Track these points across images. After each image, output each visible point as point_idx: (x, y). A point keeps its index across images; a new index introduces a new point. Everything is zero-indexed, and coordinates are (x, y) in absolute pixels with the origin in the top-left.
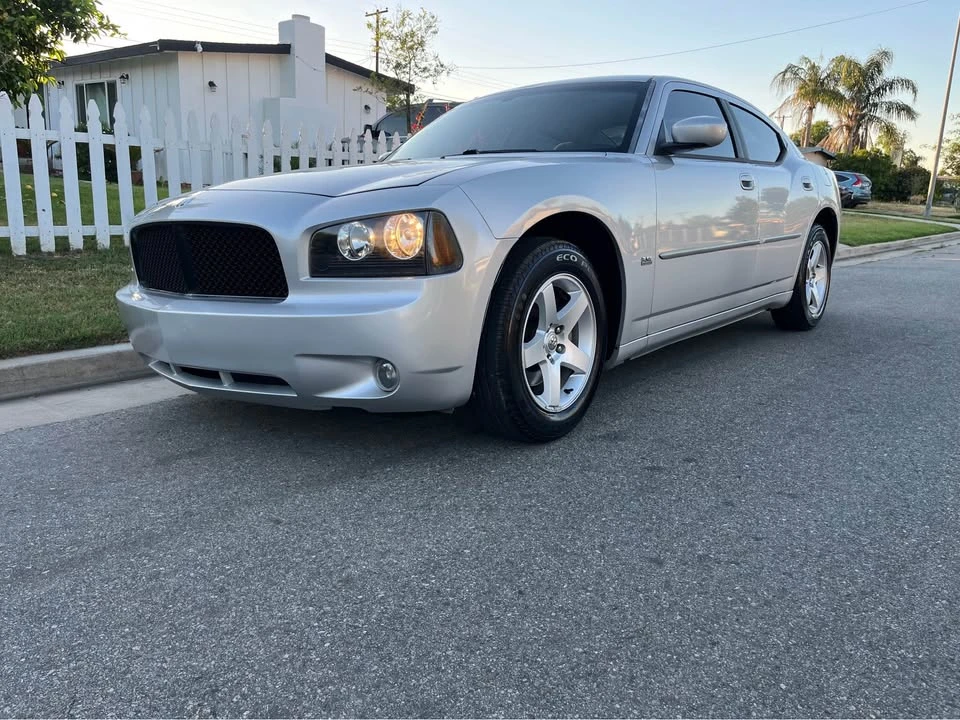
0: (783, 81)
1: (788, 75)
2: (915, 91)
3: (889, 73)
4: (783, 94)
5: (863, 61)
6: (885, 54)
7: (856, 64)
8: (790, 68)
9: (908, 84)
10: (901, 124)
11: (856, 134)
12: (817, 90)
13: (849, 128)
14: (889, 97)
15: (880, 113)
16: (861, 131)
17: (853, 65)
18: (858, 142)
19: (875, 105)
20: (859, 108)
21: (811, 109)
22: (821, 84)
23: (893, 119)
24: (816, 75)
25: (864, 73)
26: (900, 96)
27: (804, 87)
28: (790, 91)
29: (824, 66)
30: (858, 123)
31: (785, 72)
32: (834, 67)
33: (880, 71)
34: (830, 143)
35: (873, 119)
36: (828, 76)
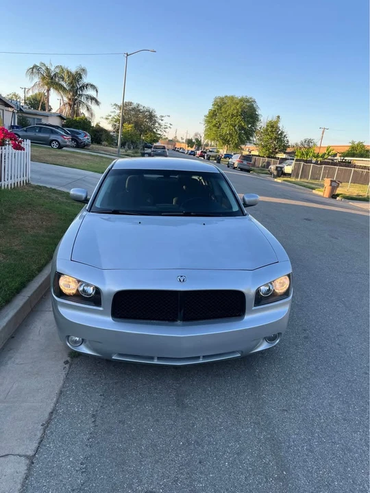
0: (32, 72)
1: (35, 70)
2: (97, 91)
3: (85, 80)
4: (32, 79)
5: (73, 70)
6: (83, 70)
7: (71, 73)
8: (35, 66)
9: (92, 86)
10: (93, 106)
11: (73, 109)
12: (52, 80)
13: (70, 105)
14: (86, 92)
15: (83, 99)
16: (76, 107)
17: (69, 73)
18: (76, 113)
19: (80, 95)
20: (73, 95)
21: (48, 91)
22: (52, 78)
23: (89, 104)
24: (49, 73)
25: (74, 78)
26: (91, 92)
27: (43, 78)
28: (37, 79)
29: (52, 69)
30: (74, 103)
31: (33, 68)
32: (58, 71)
33: (81, 78)
34: (62, 111)
35: (80, 102)
36: (55, 75)
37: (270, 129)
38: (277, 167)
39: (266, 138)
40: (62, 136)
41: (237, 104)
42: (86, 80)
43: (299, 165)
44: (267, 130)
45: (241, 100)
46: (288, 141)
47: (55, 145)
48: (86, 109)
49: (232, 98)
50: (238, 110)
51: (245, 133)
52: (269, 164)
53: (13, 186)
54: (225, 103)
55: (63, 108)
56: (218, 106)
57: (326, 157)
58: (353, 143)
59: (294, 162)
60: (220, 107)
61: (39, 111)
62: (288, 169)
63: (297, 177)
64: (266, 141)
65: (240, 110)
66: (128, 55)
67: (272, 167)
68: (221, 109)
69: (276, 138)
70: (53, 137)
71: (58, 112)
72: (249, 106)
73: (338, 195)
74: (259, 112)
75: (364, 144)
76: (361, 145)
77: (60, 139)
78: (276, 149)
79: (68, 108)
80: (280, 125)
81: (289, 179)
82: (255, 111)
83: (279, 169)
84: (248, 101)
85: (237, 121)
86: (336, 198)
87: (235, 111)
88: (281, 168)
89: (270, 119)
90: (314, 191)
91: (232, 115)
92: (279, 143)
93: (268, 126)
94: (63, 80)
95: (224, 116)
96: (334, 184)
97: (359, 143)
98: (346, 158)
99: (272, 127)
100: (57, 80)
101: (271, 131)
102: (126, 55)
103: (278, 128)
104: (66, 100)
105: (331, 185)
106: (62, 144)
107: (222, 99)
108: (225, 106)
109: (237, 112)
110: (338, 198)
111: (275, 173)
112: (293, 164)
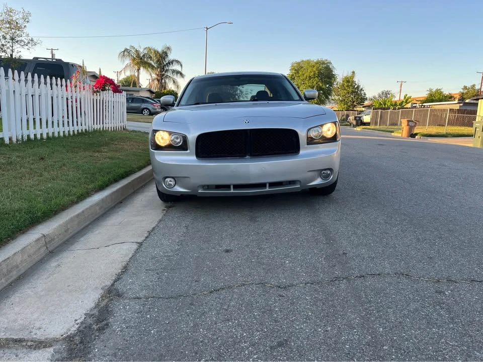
0: (124, 55)
1: (126, 53)
2: (181, 66)
4: (124, 61)
5: (160, 50)
6: (168, 48)
7: (158, 52)
8: (126, 50)
9: (178, 62)
10: (179, 79)
11: (161, 83)
12: (141, 61)
13: (158, 80)
14: (172, 67)
15: (169, 74)
16: (163, 81)
17: (156, 52)
18: (163, 86)
19: (167, 70)
20: (161, 71)
21: (138, 70)
22: (141, 59)
23: (175, 77)
24: (138, 54)
25: (161, 56)
26: (176, 67)
27: (134, 60)
28: (128, 61)
29: (141, 50)
30: (161, 78)
31: (124, 52)
32: (146, 52)
33: (167, 56)
34: (151, 86)
35: (167, 77)
36: (144, 56)
37: (346, 84)
38: (355, 117)
39: (343, 92)
40: (152, 104)
41: (314, 67)
42: (171, 57)
43: (377, 112)
44: (343, 85)
45: (317, 63)
46: (365, 94)
47: (146, 112)
48: (172, 82)
49: (308, 62)
50: (314, 72)
51: (324, 93)
52: (348, 116)
53: (112, 130)
54: (302, 67)
55: (152, 83)
56: (296, 70)
57: (404, 104)
58: (431, 90)
59: (372, 110)
60: (297, 71)
61: (131, 88)
62: (366, 119)
63: (376, 124)
64: (343, 96)
65: (317, 72)
66: (207, 29)
67: (351, 118)
68: (298, 73)
69: (353, 92)
70: (144, 106)
71: (148, 87)
72: (325, 68)
73: (416, 134)
74: (335, 72)
75: (442, 91)
76: (439, 92)
77: (150, 107)
78: (354, 102)
79: (156, 82)
80: (356, 79)
81: (368, 127)
82: (332, 71)
83: (358, 119)
84: (323, 63)
85: (315, 82)
86: (414, 137)
87: (312, 73)
88: (360, 117)
89: (345, 75)
90: (393, 134)
91: (310, 77)
92: (357, 96)
93: (344, 81)
94: (151, 60)
95: (301, 78)
96: (410, 123)
97: (437, 90)
98: (424, 104)
99: (348, 82)
100: (145, 59)
101: (348, 86)
102: (206, 29)
103: (353, 82)
104: (154, 76)
105: (408, 125)
106: (152, 111)
107: (299, 63)
108: (302, 70)
109: (314, 74)
110: (417, 137)
111: (354, 123)
112: (371, 114)
